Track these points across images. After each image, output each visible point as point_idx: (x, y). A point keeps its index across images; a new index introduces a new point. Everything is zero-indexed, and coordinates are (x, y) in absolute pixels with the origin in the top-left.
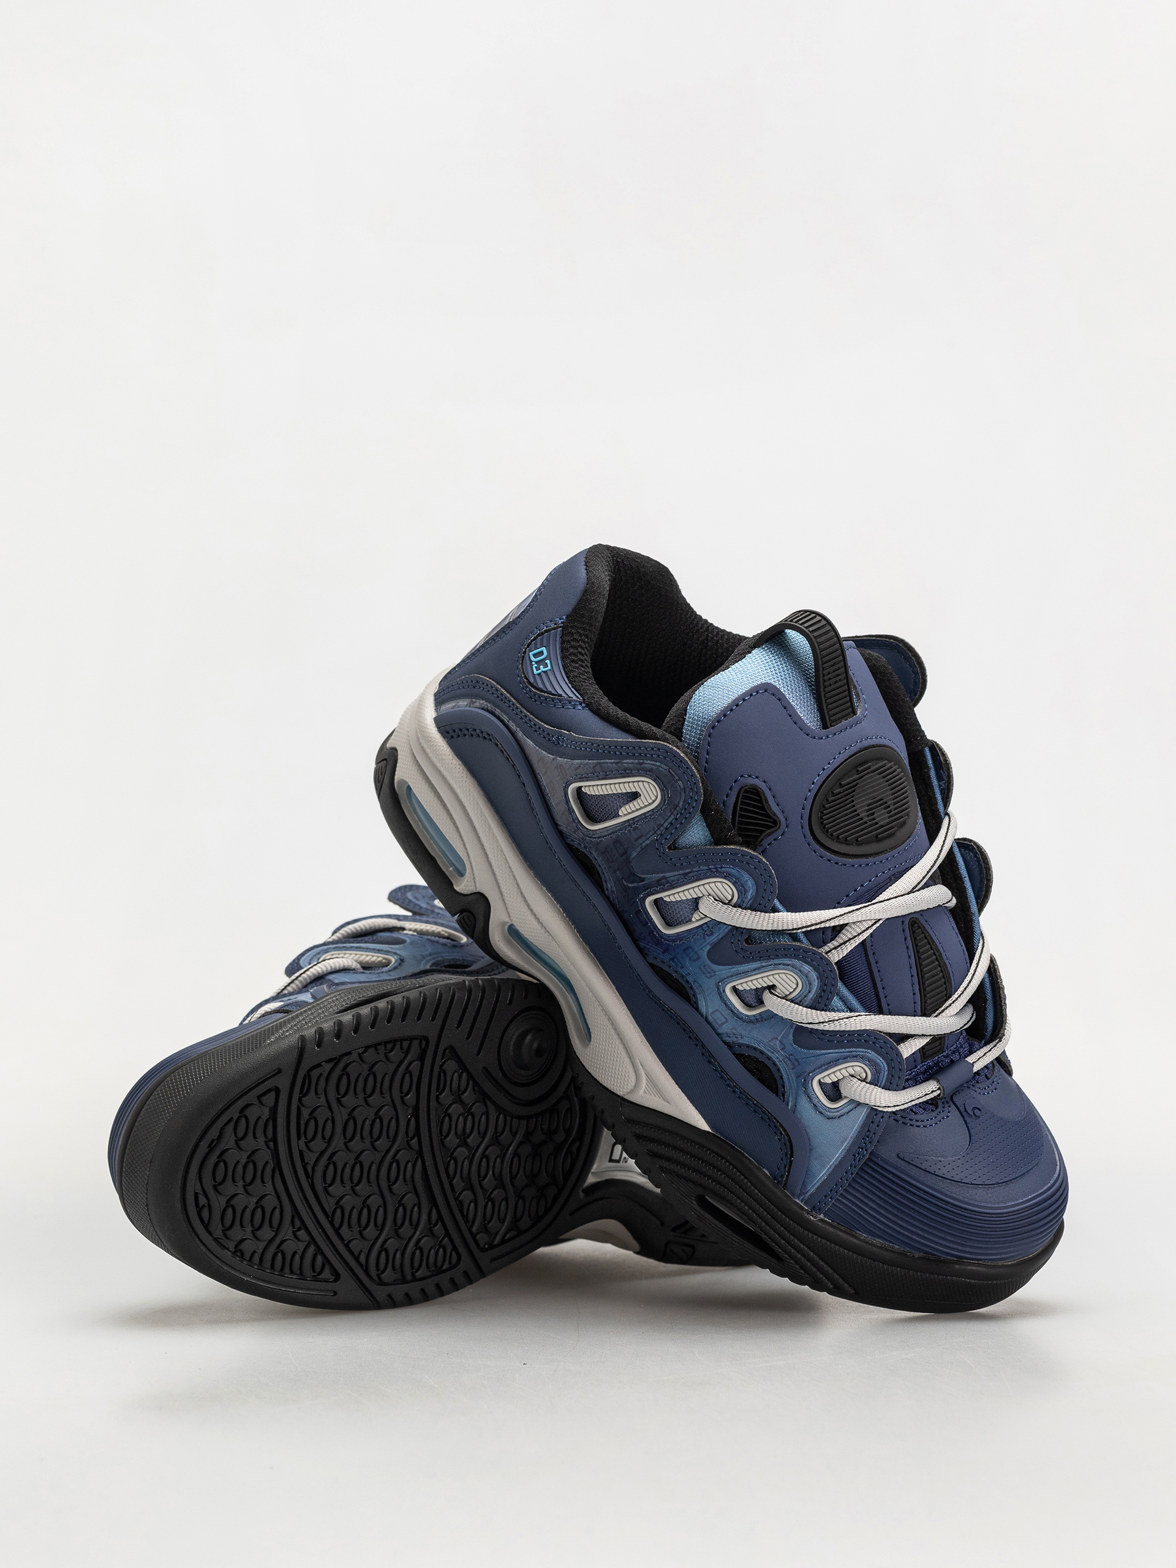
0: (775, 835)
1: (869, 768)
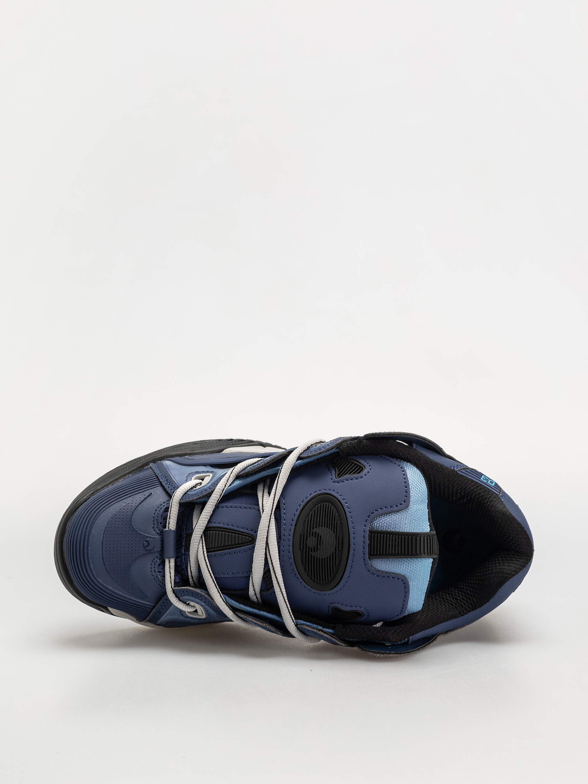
0: (334, 474)
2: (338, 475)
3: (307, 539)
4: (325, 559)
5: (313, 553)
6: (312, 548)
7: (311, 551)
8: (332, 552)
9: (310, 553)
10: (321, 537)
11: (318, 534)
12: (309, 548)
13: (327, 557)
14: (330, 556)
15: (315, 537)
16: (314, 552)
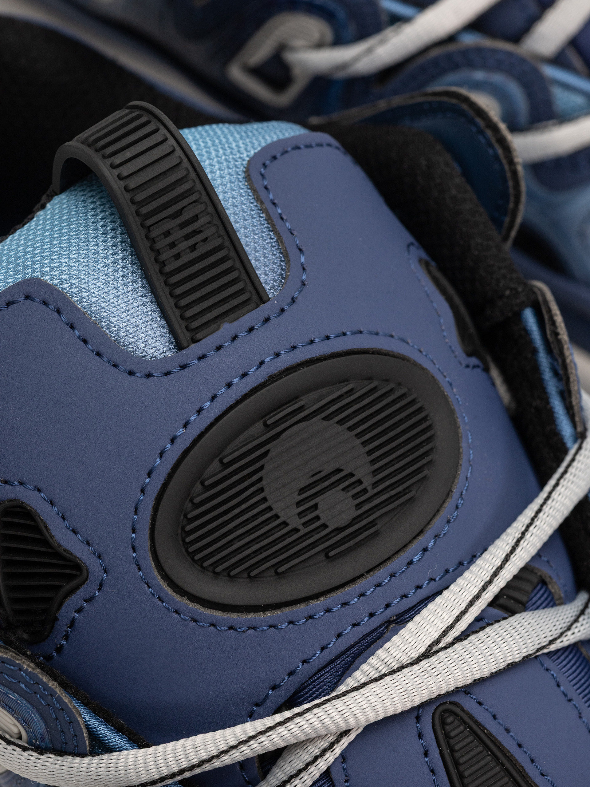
0: (82, 592)
1: (301, 409)
2: (71, 577)
3: (339, 530)
4: (358, 436)
5: (367, 483)
6: (355, 497)
7: (365, 491)
8: (325, 423)
9: (371, 492)
10: (302, 491)
11: (299, 504)
12: (358, 506)
13: (350, 429)
14: (340, 422)
15: (315, 506)
16: (360, 482)
